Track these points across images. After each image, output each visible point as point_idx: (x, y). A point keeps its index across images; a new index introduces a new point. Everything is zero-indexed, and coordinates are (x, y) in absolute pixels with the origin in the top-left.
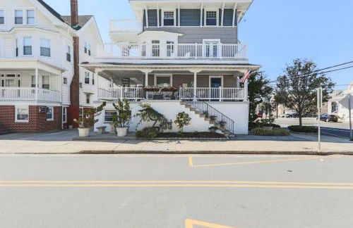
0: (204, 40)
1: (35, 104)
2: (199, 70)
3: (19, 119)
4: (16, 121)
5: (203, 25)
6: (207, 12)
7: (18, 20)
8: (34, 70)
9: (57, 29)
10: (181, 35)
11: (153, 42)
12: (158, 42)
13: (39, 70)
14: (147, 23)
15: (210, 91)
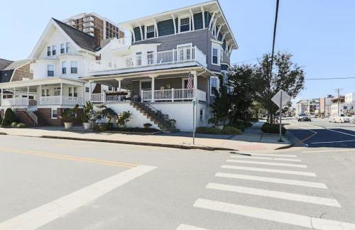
0: (178, 46)
1: (60, 107)
2: (156, 75)
3: (54, 116)
4: (52, 118)
5: (177, 32)
6: (181, 20)
7: (62, 51)
8: (59, 84)
9: (80, 54)
10: (159, 44)
11: (137, 54)
12: (140, 53)
13: (63, 84)
14: (134, 38)
15: (183, 93)
